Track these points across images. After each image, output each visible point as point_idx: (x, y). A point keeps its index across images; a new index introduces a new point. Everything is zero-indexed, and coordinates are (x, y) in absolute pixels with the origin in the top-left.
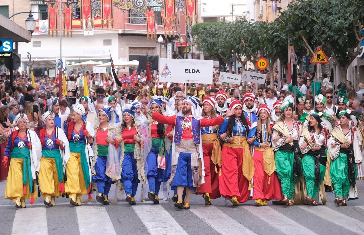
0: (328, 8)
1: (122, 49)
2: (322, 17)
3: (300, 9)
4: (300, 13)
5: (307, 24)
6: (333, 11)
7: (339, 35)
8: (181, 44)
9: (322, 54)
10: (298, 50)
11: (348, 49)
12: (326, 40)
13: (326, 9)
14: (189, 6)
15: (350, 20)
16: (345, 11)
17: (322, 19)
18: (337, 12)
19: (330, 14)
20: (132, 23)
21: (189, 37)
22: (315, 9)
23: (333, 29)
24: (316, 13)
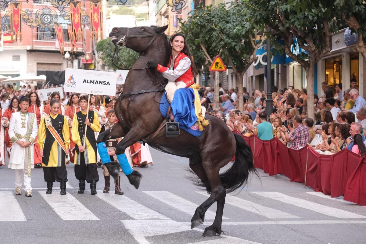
0: (225, 17)
1: (30, 64)
2: (220, 25)
3: (200, 17)
4: (200, 21)
5: (206, 32)
6: (230, 19)
7: (236, 42)
8: (87, 61)
9: (220, 62)
10: (197, 60)
11: (245, 55)
12: (223, 47)
13: (224, 17)
14: (95, 23)
15: (246, 28)
16: (242, 19)
17: (220, 27)
18: (234, 21)
19: (227, 22)
20: (40, 39)
21: (94, 54)
22: (213, 17)
23: (231, 36)
24: (214, 21)
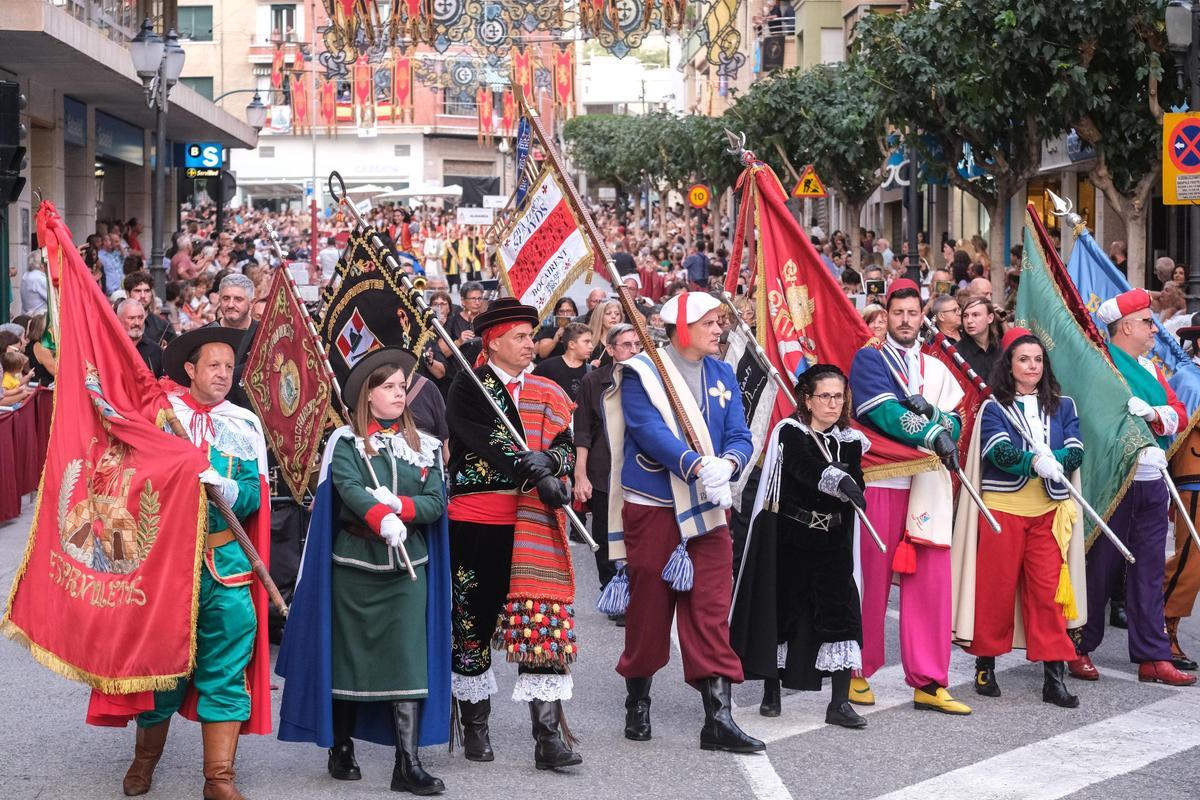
0: (826, 92)
1: (430, 163)
2: (816, 109)
3: (774, 93)
4: (775, 101)
5: (788, 123)
6: (836, 97)
7: (847, 144)
9: (814, 179)
11: (865, 171)
12: (822, 154)
13: (823, 94)
14: (561, 85)
15: (868, 116)
16: (859, 97)
17: (815, 114)
18: (844, 100)
19: (830, 103)
20: (450, 113)
21: (558, 141)
22: (803, 93)
23: (836, 131)
24: (804, 101)
